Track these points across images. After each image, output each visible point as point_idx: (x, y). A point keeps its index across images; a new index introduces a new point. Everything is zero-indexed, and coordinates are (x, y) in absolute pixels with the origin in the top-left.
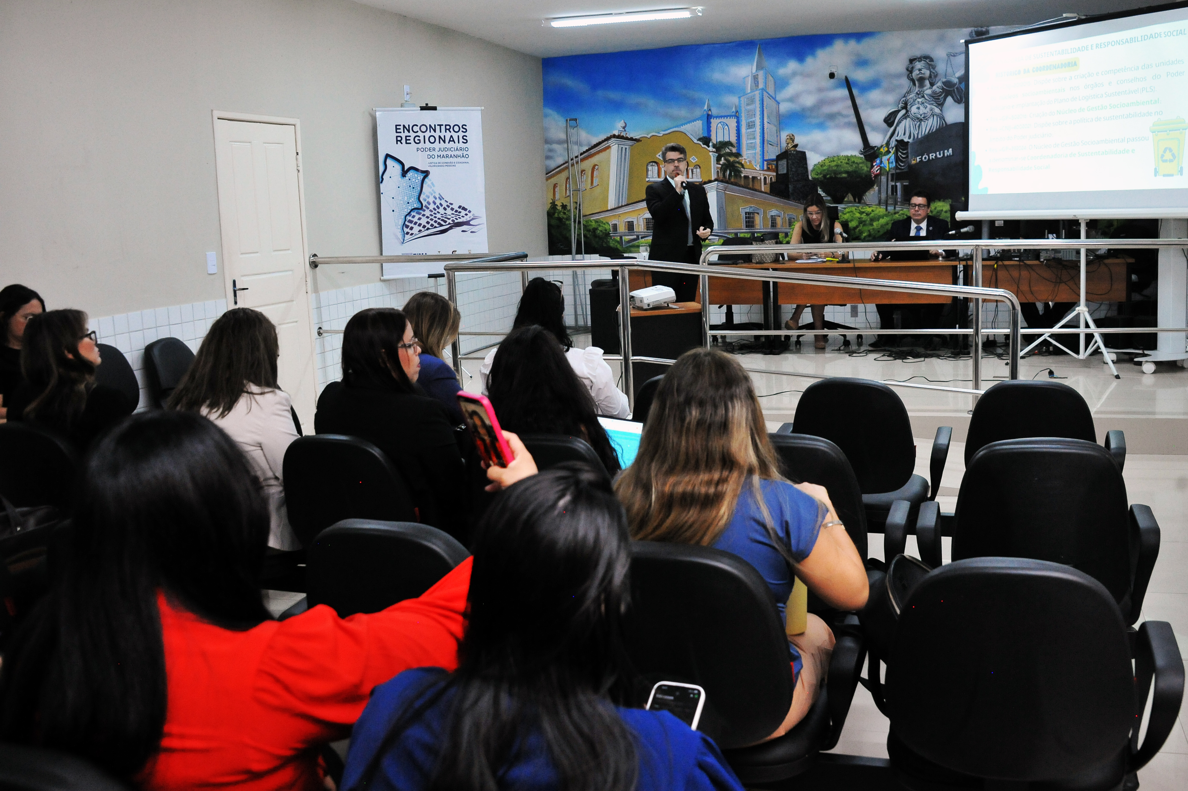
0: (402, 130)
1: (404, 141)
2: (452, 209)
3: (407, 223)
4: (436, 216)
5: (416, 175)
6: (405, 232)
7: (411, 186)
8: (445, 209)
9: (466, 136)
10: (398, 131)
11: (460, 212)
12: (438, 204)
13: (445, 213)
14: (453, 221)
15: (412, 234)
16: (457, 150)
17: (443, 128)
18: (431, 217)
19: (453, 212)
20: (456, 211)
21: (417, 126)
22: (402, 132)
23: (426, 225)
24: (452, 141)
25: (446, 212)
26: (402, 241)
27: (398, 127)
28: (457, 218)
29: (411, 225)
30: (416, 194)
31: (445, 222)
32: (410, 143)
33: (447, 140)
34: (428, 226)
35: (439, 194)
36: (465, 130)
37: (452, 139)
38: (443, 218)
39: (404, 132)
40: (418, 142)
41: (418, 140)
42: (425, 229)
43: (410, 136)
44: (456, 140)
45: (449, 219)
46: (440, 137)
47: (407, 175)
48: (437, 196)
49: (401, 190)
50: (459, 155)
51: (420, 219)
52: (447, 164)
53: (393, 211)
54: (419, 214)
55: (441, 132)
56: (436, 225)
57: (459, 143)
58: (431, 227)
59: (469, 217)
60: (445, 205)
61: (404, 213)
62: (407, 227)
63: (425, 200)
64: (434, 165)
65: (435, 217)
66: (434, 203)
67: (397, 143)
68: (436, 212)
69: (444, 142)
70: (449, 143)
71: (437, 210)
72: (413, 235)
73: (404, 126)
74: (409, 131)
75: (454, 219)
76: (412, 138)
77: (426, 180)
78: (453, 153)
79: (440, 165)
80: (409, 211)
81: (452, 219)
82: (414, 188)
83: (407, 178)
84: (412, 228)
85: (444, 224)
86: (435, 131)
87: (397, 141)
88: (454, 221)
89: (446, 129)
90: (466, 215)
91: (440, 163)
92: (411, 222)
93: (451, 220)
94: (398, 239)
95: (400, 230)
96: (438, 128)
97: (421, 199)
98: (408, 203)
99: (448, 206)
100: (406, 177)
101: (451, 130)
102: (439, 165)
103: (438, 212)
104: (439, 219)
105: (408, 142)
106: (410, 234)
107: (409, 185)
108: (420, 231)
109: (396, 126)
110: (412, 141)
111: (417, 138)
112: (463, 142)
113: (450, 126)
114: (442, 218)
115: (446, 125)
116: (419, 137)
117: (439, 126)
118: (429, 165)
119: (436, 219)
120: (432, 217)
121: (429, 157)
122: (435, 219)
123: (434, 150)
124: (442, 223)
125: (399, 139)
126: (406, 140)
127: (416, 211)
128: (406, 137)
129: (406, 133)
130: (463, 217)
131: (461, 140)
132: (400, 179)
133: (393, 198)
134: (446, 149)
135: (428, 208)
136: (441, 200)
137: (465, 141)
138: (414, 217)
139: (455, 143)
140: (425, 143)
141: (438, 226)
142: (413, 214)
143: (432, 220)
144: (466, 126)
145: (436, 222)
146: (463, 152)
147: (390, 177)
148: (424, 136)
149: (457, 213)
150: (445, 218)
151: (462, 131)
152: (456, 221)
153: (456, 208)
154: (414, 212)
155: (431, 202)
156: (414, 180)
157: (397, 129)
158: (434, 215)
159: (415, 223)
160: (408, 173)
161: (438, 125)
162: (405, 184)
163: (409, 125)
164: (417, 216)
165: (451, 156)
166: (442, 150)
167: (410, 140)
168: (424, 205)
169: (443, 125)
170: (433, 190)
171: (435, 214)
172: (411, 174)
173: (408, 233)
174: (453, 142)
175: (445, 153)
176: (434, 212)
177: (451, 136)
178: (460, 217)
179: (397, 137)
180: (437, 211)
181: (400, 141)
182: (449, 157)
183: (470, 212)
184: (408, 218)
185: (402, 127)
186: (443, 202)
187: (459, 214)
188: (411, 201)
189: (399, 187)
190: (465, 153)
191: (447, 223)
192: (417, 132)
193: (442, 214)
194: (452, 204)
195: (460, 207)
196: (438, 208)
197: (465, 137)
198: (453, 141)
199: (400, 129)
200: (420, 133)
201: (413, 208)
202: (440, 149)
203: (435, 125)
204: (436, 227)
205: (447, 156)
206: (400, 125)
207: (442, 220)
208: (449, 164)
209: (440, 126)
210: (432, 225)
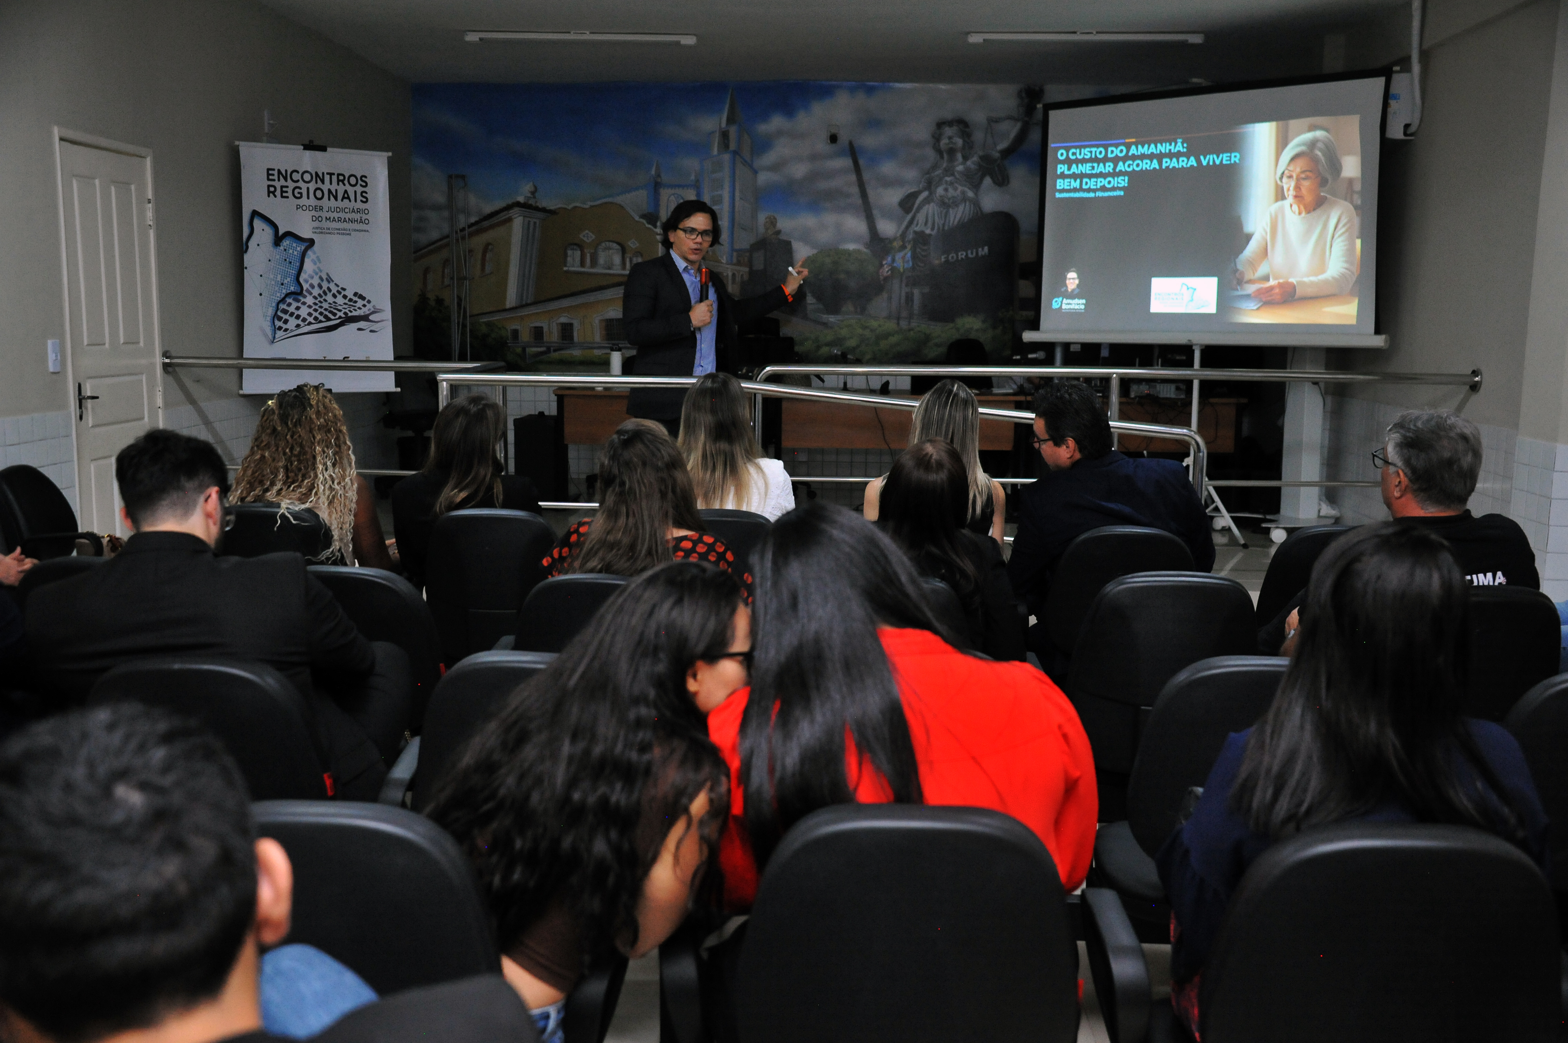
0: (276, 177)
1: (278, 193)
2: (345, 297)
3: (279, 313)
4: (322, 305)
5: (294, 245)
6: (277, 327)
7: (288, 260)
8: (334, 296)
9: (366, 193)
10: (271, 177)
11: (356, 302)
12: (325, 288)
13: (334, 302)
14: (345, 313)
15: (286, 330)
16: (353, 211)
17: (334, 178)
18: (314, 307)
19: (346, 301)
20: (350, 300)
21: (298, 172)
22: (277, 179)
23: (307, 317)
24: (346, 198)
25: (336, 300)
26: (272, 339)
27: (270, 172)
28: (351, 309)
29: (285, 317)
30: (294, 272)
31: (335, 314)
32: (287, 197)
33: (340, 197)
34: (311, 319)
35: (328, 274)
36: (364, 184)
37: (346, 196)
38: (332, 309)
39: (279, 180)
40: (299, 195)
41: (299, 193)
42: (306, 323)
43: (287, 187)
44: (352, 198)
45: (340, 311)
46: (330, 191)
47: (281, 244)
48: (324, 277)
49: (272, 264)
50: (356, 219)
51: (298, 308)
52: (338, 231)
53: (261, 294)
54: (298, 301)
55: (331, 183)
56: (321, 318)
57: (356, 201)
58: (313, 321)
59: (369, 310)
60: (334, 290)
61: (276, 298)
62: (280, 319)
63: (306, 281)
64: (321, 231)
65: (321, 307)
66: (320, 286)
67: (269, 196)
68: (322, 300)
69: (336, 198)
70: (342, 200)
71: (324, 297)
72: (288, 332)
73: (279, 172)
74: (286, 180)
75: (347, 311)
76: (290, 190)
77: (309, 252)
78: (348, 216)
79: (329, 231)
80: (283, 296)
81: (344, 311)
82: (290, 263)
83: (282, 248)
84: (286, 322)
85: (333, 317)
86: (323, 181)
87: (269, 192)
88: (348, 314)
89: (339, 181)
90: (364, 306)
91: (329, 229)
92: (285, 312)
93: (343, 312)
94: (266, 335)
95: (269, 324)
96: (327, 178)
97: (301, 280)
98: (282, 284)
99: (339, 292)
100: (280, 246)
101: (346, 182)
102: (328, 231)
103: (325, 300)
104: (326, 310)
105: (284, 194)
106: (283, 329)
107: (284, 258)
108: (298, 326)
109: (268, 170)
110: (290, 194)
111: (297, 191)
112: (362, 201)
113: (344, 176)
114: (329, 309)
115: (339, 175)
116: (300, 188)
117: (329, 176)
118: (314, 230)
119: (322, 310)
120: (317, 307)
121: (314, 219)
122: (320, 310)
123: (321, 208)
124: (330, 316)
125: (272, 189)
126: (282, 192)
127: (293, 296)
128: (282, 187)
129: (283, 182)
130: (360, 308)
131: (359, 198)
132: (272, 249)
133: (261, 276)
134: (338, 210)
135: (311, 294)
136: (329, 282)
137: (364, 200)
138: (289, 305)
139: (350, 201)
140: (308, 198)
141: (324, 320)
142: (289, 300)
143: (316, 310)
144: (366, 177)
145: (321, 314)
146: (361, 215)
147: (258, 245)
148: (308, 188)
149: (352, 303)
150: (335, 309)
151: (361, 185)
152: (350, 314)
153: (350, 295)
154: (290, 298)
155: (316, 285)
156: (291, 251)
157: (268, 175)
158: (320, 304)
159: (292, 314)
160: (283, 241)
161: (328, 174)
162: (278, 257)
163: (286, 171)
164: (295, 304)
165: (345, 221)
166: (333, 210)
167: (287, 192)
168: (305, 288)
169: (334, 174)
170: (318, 268)
171: (320, 302)
172: (288, 242)
173: (280, 328)
174: (348, 200)
175: (336, 215)
176: (319, 299)
177: (346, 192)
178: (356, 308)
179: (269, 186)
180: (323, 298)
181: (273, 193)
182: (342, 221)
183: (369, 302)
184: (283, 306)
185: (276, 173)
186: (332, 286)
187: (354, 304)
188: (286, 281)
189: (270, 260)
190: (364, 217)
191: (337, 317)
192: (298, 181)
193: (330, 304)
194: (344, 289)
195: (355, 294)
196: (325, 294)
197: (364, 194)
198: (348, 198)
199: (273, 175)
200: (301, 184)
201: (288, 291)
202: (330, 209)
203: (323, 174)
204: (321, 322)
205: (340, 219)
206: (274, 170)
207: (331, 312)
208: (342, 232)
209: (331, 174)
210: (316, 318)
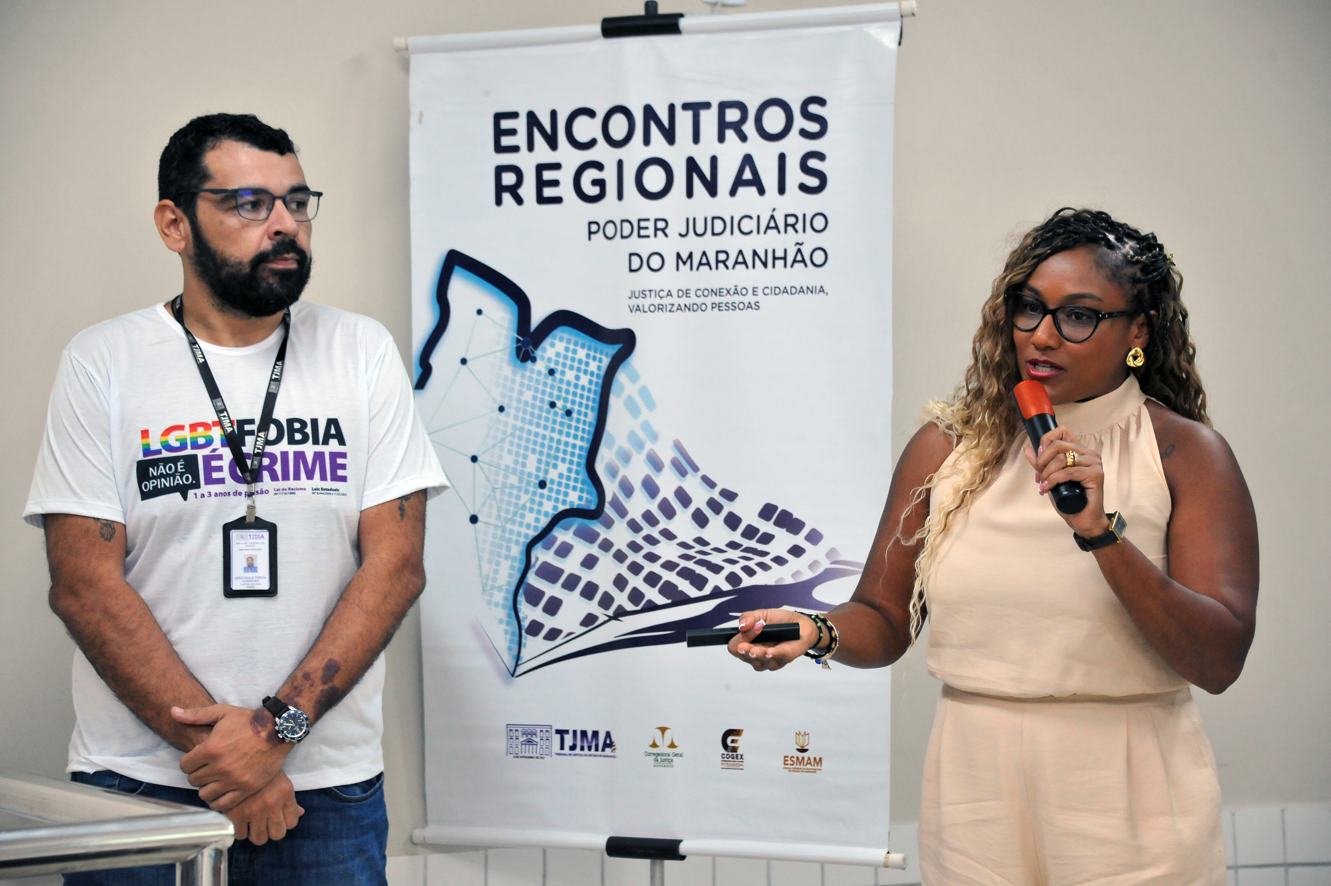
0: (520, 139)
1: (528, 190)
2: (732, 521)
3: (533, 579)
4: (656, 550)
5: (582, 354)
6: (525, 624)
7: (559, 404)
8: (700, 519)
9: (820, 156)
10: (506, 141)
11: (767, 538)
12: (667, 491)
13: (700, 541)
14: (733, 578)
15: (553, 634)
16: (772, 226)
17: (709, 119)
18: (633, 557)
19: (737, 536)
20: (750, 532)
21: (591, 113)
22: (523, 144)
23: (614, 592)
24: (747, 183)
25: (705, 534)
26: (511, 664)
27: (506, 124)
28: (751, 564)
29: (552, 590)
30: (579, 443)
31: (699, 582)
32: (559, 201)
33: (725, 181)
34: (621, 599)
35: (678, 447)
36: (814, 127)
37: (747, 175)
38: (690, 565)
39: (531, 147)
40: (595, 191)
41: (595, 182)
42: (611, 612)
43: (556, 166)
44: (770, 179)
45: (716, 569)
46: (692, 165)
47: (538, 353)
48: (666, 455)
49: (511, 421)
50: (780, 254)
51: (590, 562)
52: (717, 299)
53: (474, 519)
54: (590, 537)
55: (696, 139)
56: (653, 594)
57: (782, 190)
58: (629, 607)
59: (811, 567)
60: (700, 499)
61: (524, 530)
62: (534, 597)
63: (613, 472)
64: (657, 301)
65: (652, 557)
66: (651, 489)
67: (499, 202)
68: (655, 532)
69: (712, 188)
70: (733, 193)
71: (664, 523)
72: (559, 640)
73: (532, 119)
74: (552, 142)
75: (737, 569)
76: (565, 176)
77: (621, 376)
78: (748, 245)
79: (688, 301)
80: (544, 522)
81: (728, 569)
82: (569, 413)
83: (540, 366)
84: (553, 607)
85: (693, 592)
86: (670, 137)
87: (500, 189)
88: (739, 580)
89: (723, 126)
90: (797, 551)
91: (687, 293)
92: (550, 573)
93: (724, 573)
94: (491, 651)
95: (502, 613)
96: (684, 120)
97: (600, 468)
98: (542, 484)
99: (715, 506)
100: (534, 360)
101: (749, 128)
102: (684, 301)
103: (668, 535)
104: (669, 566)
105: (548, 192)
106: (544, 632)
107: (547, 399)
108: (589, 621)
109: (498, 117)
110: (566, 190)
111: (590, 175)
112: (804, 188)
113: (742, 107)
114: (683, 563)
115: (723, 106)
116: (599, 166)
117: (689, 114)
118: (634, 302)
119: (656, 568)
120: (638, 558)
121: (636, 262)
122: (649, 567)
123: (661, 228)
124: (685, 586)
125: (509, 179)
126: (541, 184)
127: (577, 522)
128: (541, 168)
129: (543, 153)
130: (779, 561)
131: (795, 176)
132: (507, 370)
133: (474, 459)
134: (719, 226)
135: (622, 512)
136: (683, 473)
137: (813, 182)
138: (564, 550)
139: (762, 191)
140: (620, 196)
141: (661, 600)
142: (562, 535)
143: (635, 568)
144: (821, 102)
145: (652, 579)
146: (800, 237)
147: (464, 361)
148: (620, 164)
149: (753, 544)
150: (701, 563)
151: (804, 133)
152: (747, 581)
153: (750, 517)
154: (567, 528)
155: (637, 483)
156: (570, 375)
157: (499, 133)
158: (647, 548)
159: (571, 583)
160: (546, 344)
161: (686, 106)
162: (528, 396)
163: (554, 114)
164: (581, 549)
165: (741, 261)
166: (700, 230)
167: (555, 183)
168: (608, 498)
169: (707, 105)
170: (646, 426)
171: (650, 540)
172: (560, 346)
173: (535, 628)
174: (753, 190)
175: (710, 244)
176: (647, 530)
177: (748, 160)
178: (767, 560)
179: (500, 170)
180: (660, 527)
181: (513, 190)
182: (730, 263)
183: (814, 537)
184: (541, 555)
185: (520, 124)
186: (692, 485)
187: (761, 547)
188: (553, 475)
189: (501, 409)
190: (810, 240)
191: (707, 590)
192: (593, 143)
193: (684, 545)
194: (730, 496)
195: (767, 512)
196: (669, 512)
197: (813, 163)
198: (757, 182)
199: (514, 132)
200: (602, 152)
201: (561, 508)
202: (690, 225)
203: (672, 108)
204: (652, 607)
205: (722, 257)
206: (516, 116)
207: (686, 574)
208: (729, 299)
209: (695, 108)
210: (636, 596)
